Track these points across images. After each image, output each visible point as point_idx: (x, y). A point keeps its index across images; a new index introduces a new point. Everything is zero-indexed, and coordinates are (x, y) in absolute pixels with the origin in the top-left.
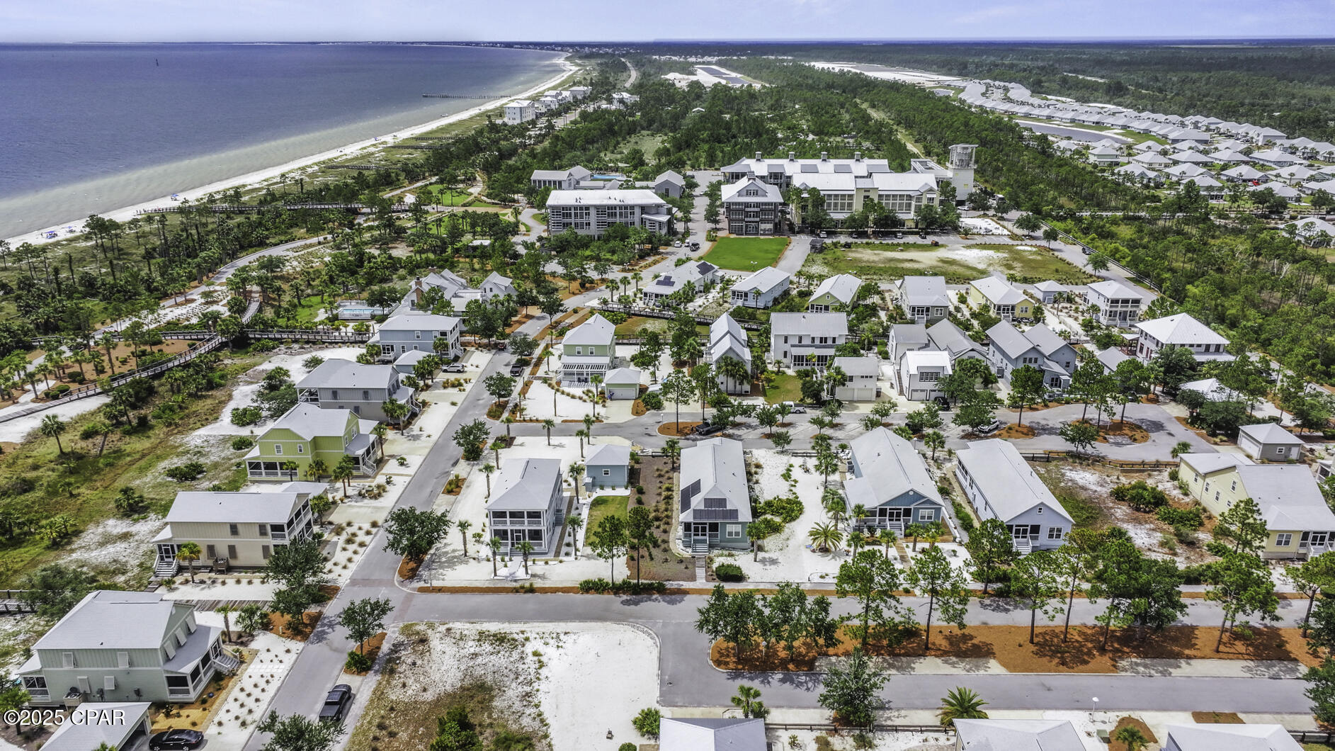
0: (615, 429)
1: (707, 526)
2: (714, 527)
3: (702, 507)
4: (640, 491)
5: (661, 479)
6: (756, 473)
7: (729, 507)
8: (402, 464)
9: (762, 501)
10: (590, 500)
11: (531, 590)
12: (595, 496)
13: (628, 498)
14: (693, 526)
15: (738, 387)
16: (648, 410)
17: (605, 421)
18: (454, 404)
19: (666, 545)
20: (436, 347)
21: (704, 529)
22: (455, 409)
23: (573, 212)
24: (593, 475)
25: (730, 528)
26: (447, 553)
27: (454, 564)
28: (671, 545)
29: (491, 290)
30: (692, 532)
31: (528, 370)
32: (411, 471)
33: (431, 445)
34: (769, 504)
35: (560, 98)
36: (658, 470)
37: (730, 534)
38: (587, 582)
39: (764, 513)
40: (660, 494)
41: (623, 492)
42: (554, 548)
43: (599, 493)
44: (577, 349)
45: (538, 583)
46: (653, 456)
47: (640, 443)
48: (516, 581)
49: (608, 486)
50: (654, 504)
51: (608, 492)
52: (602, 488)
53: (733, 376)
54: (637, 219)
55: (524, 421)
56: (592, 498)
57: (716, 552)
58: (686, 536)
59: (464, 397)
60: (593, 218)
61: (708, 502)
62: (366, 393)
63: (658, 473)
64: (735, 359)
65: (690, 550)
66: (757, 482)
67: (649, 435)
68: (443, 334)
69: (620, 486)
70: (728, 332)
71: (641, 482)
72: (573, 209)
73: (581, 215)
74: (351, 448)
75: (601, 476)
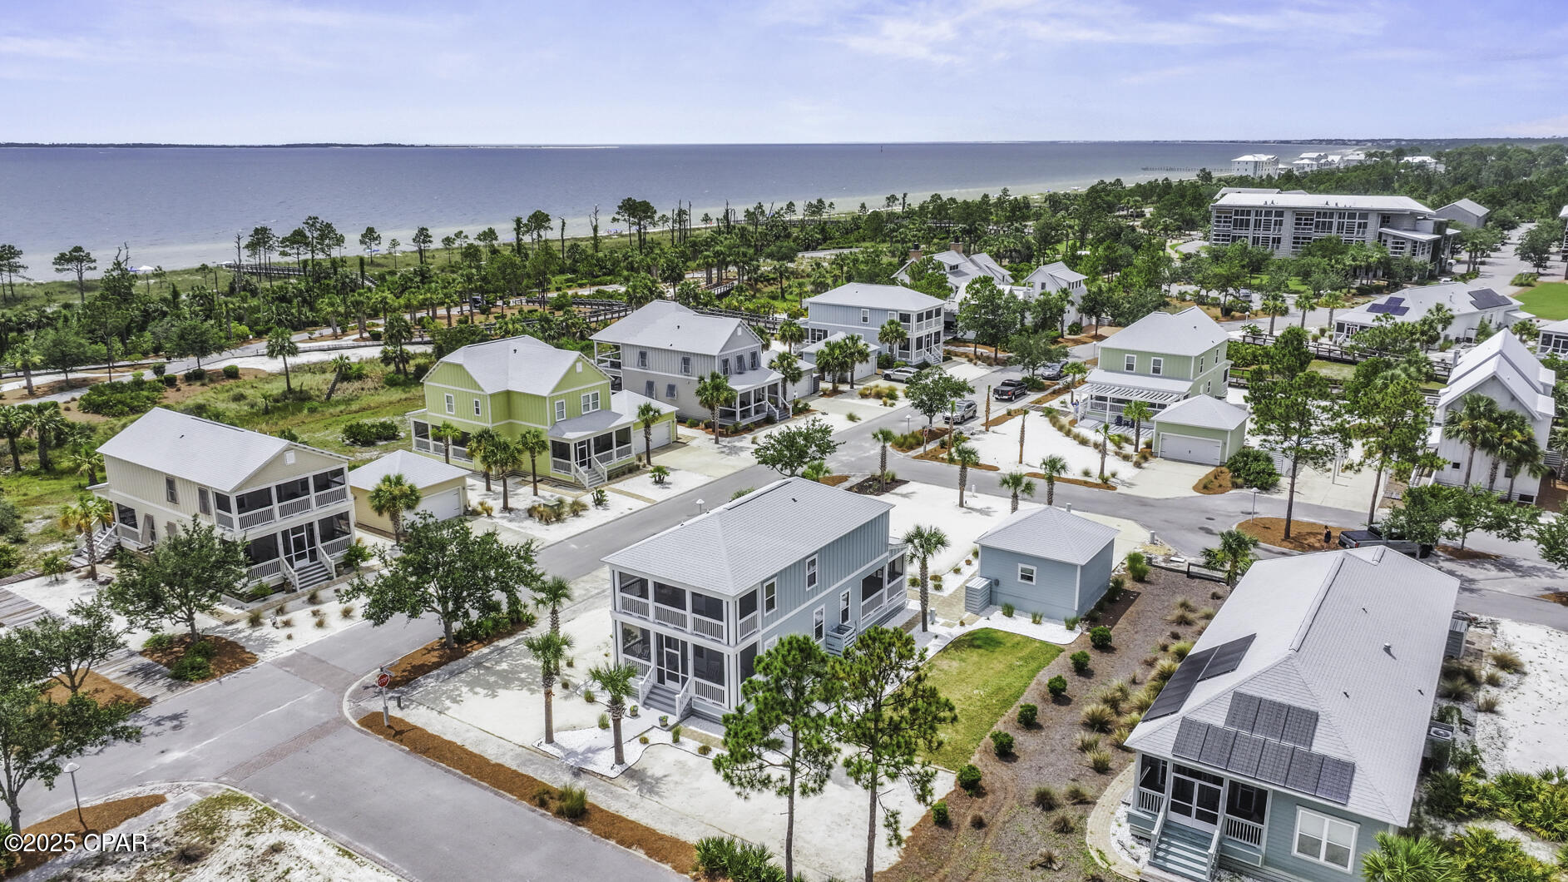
0: (1138, 508)
1: (1224, 791)
2: (1249, 803)
3: (1218, 719)
4: (1103, 644)
5: (1180, 630)
6: (1493, 681)
7: (1322, 745)
8: (660, 482)
9: (1492, 769)
10: (958, 631)
11: (576, 811)
12: (981, 623)
13: (1060, 650)
14: (1171, 777)
15: (1502, 483)
16: (1236, 486)
17: (1121, 489)
18: (852, 418)
19: (1070, 812)
20: (884, 337)
21: (1209, 800)
22: (851, 424)
23: (1252, 218)
24: (995, 574)
25: (1307, 823)
28: (1095, 820)
29: (1043, 285)
30: (1167, 796)
31: (1033, 396)
32: (660, 495)
34: (1517, 789)
35: (1323, 161)
36: (1184, 605)
37: (1310, 845)
39: (1491, 813)
40: (1150, 664)
41: (1056, 634)
43: (997, 621)
44: (1127, 358)
46: (1189, 575)
47: (1172, 542)
48: (578, 772)
49: (1024, 611)
50: (1116, 682)
51: (1020, 625)
52: (1009, 612)
53: (1489, 446)
54: (1370, 236)
56: (968, 629)
58: (1143, 801)
59: (883, 413)
60: (1287, 231)
61: (1246, 708)
62: (686, 360)
63: (1178, 612)
64: (1503, 405)
65: (1144, 852)
66: (1490, 708)
67: (1209, 531)
68: (905, 318)
69: (1052, 618)
70: (1500, 352)
71: (1122, 623)
72: (1253, 214)
73: (1268, 223)
74: (563, 426)
75: (1013, 585)
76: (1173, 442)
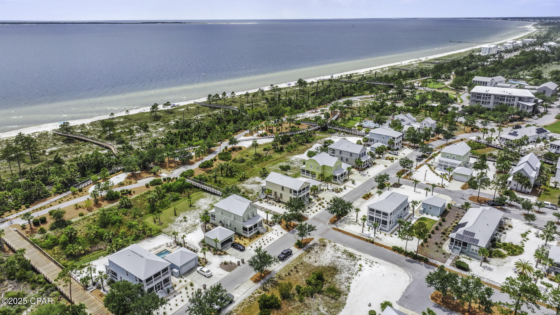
0: (449, 193)
1: (462, 243)
2: (465, 244)
3: (462, 234)
4: (444, 220)
5: (457, 218)
6: (507, 229)
7: (475, 237)
8: (353, 183)
9: (502, 241)
10: (419, 217)
11: (372, 242)
12: (422, 216)
13: (436, 221)
14: (455, 241)
15: (523, 189)
16: (469, 188)
17: (446, 188)
18: (386, 166)
19: (441, 245)
20: (389, 143)
21: (460, 244)
22: (386, 168)
23: (482, 96)
24: (425, 207)
25: (472, 247)
26: (350, 219)
27: (350, 223)
28: (444, 246)
29: (425, 124)
30: (454, 243)
31: (425, 160)
32: (355, 187)
33: (368, 179)
34: (505, 244)
35: (515, 44)
36: (458, 214)
37: (473, 250)
38: (396, 247)
39: (500, 248)
40: (452, 224)
41: (435, 218)
42: (392, 230)
43: (425, 216)
44: (447, 155)
45: (377, 241)
46: (459, 208)
47: (456, 201)
48: (369, 237)
49: (430, 214)
50: (446, 227)
51: (429, 217)
52: (427, 214)
53: (521, 183)
54: (515, 103)
55: (410, 179)
56: (420, 217)
57: (463, 255)
58: (451, 244)
59: (392, 165)
60: (492, 100)
61: (466, 232)
62: (351, 154)
63: (457, 215)
65: (451, 250)
66: (505, 233)
67: (463, 199)
68: (394, 138)
69: (435, 215)
70: (527, 162)
71: (447, 217)
72: (482, 95)
73: (486, 98)
74: (335, 172)
75: (428, 209)
76: (457, 177)
